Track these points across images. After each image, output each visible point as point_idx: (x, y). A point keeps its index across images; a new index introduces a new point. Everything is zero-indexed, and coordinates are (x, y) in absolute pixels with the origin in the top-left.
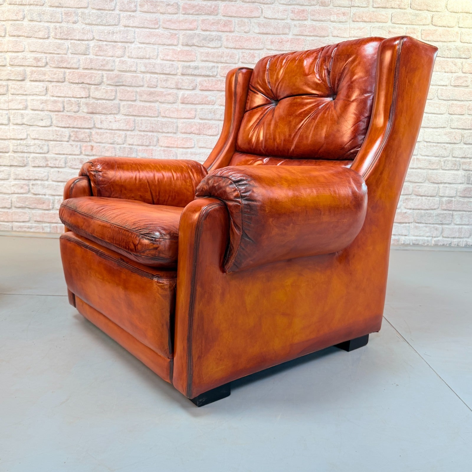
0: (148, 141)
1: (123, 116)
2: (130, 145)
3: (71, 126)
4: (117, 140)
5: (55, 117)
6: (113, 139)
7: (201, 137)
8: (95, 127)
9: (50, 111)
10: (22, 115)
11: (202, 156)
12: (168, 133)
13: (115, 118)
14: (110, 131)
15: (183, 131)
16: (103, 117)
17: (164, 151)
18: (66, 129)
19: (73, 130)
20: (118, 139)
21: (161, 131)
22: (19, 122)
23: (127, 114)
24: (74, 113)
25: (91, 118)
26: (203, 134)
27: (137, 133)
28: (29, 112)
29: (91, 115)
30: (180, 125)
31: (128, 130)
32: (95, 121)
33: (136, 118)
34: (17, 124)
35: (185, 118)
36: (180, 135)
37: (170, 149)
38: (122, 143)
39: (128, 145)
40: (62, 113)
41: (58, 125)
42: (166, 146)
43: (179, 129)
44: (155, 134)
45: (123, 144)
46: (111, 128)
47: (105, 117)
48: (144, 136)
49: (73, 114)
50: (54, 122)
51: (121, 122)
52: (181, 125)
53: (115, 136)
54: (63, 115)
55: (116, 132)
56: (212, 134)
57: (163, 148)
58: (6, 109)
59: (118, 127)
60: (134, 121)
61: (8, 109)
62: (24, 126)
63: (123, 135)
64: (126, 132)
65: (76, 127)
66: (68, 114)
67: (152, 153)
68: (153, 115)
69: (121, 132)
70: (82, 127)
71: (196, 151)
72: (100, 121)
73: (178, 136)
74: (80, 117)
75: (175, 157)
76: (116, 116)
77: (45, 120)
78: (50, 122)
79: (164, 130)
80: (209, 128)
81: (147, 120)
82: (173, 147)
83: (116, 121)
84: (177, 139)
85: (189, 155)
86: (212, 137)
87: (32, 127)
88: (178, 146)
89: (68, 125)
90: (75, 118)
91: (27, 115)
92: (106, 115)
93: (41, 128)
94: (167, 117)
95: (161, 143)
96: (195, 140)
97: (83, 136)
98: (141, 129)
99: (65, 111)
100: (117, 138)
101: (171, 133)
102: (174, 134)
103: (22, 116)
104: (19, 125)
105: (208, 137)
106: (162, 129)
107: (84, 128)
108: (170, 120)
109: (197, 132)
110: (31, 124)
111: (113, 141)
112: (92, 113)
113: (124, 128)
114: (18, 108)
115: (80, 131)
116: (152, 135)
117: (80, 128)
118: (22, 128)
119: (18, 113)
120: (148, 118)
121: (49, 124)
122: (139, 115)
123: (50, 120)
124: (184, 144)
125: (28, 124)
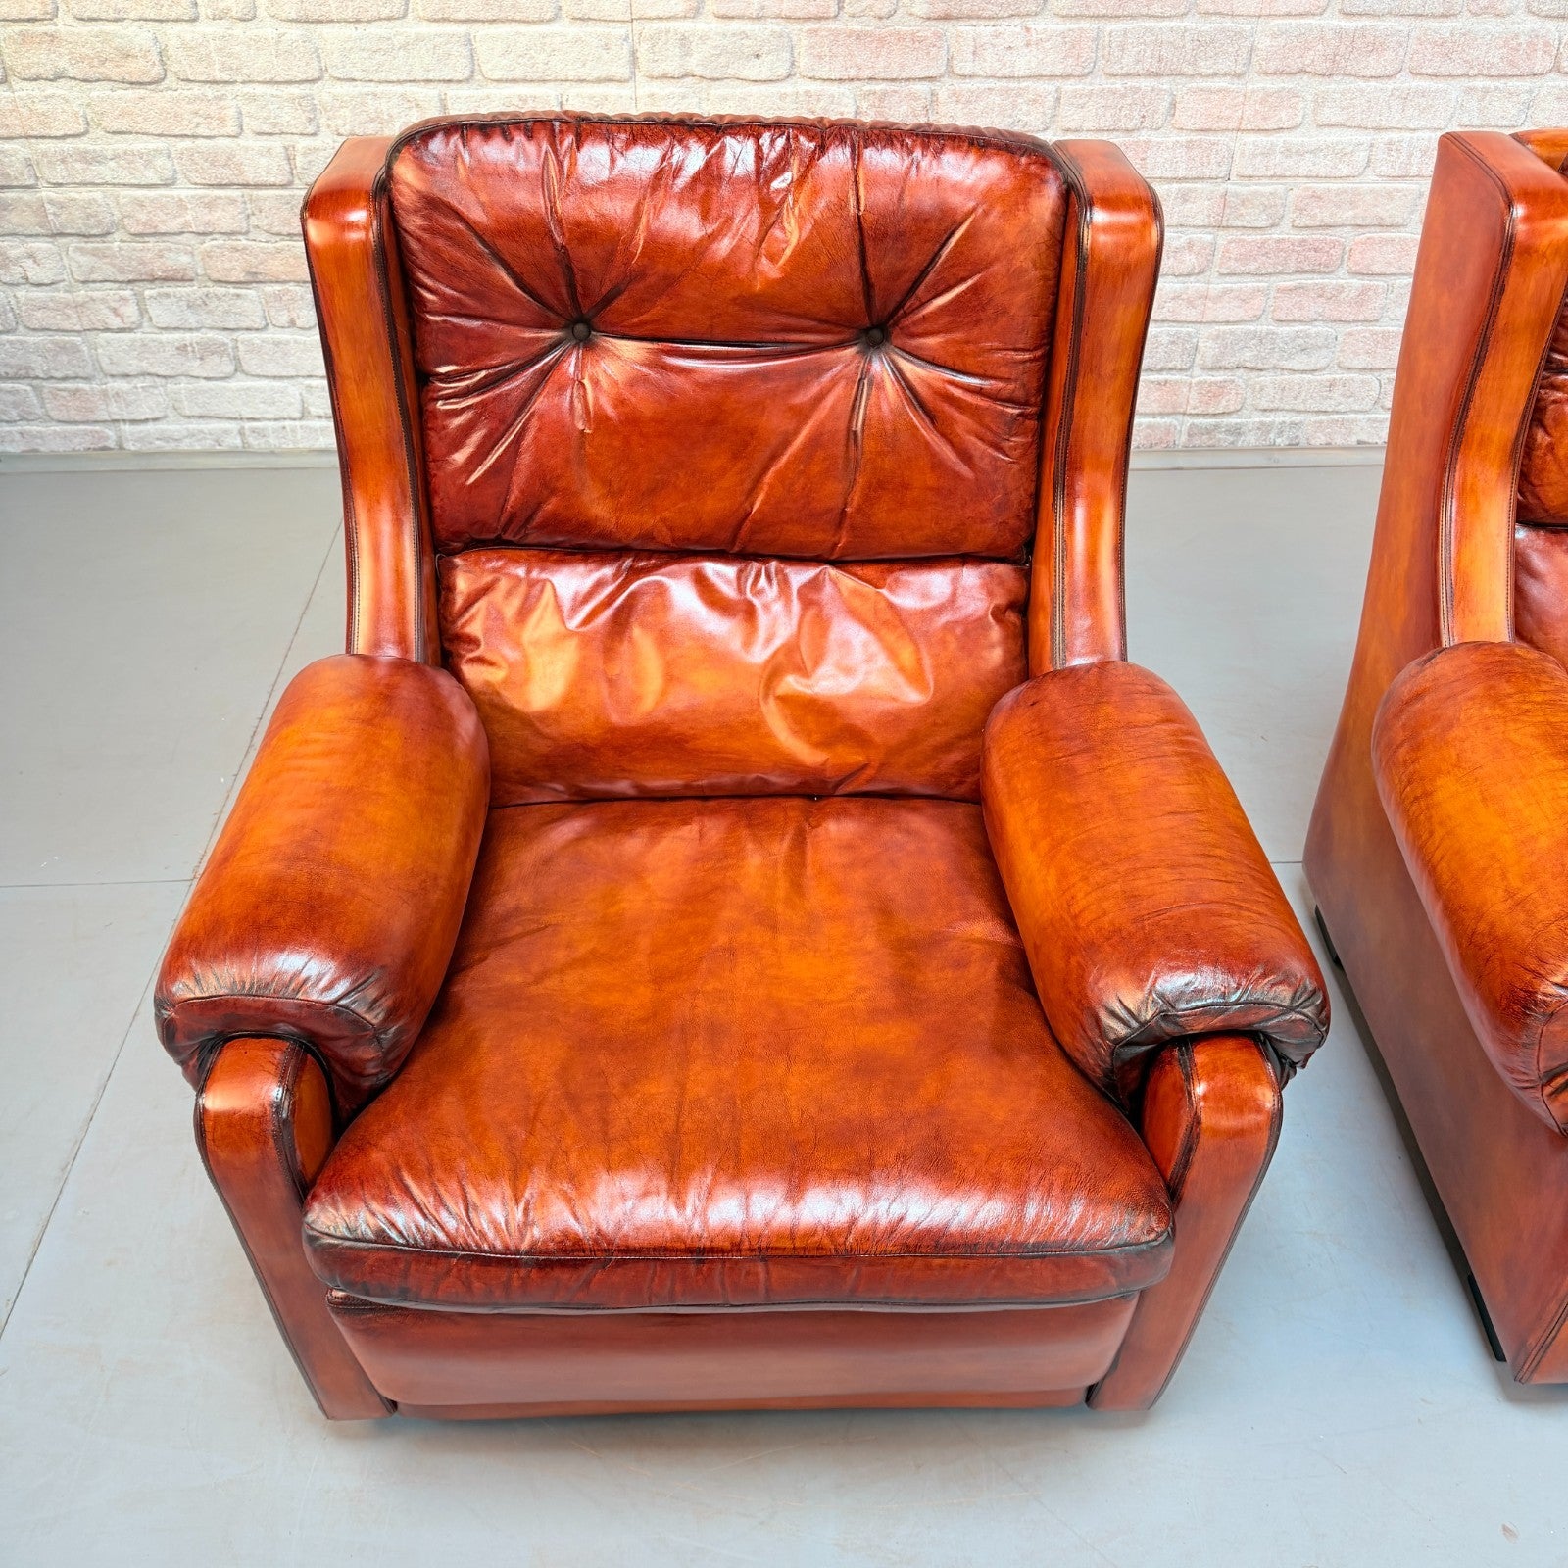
0: (1135, 113)
1: (1057, 20)
2: (1068, 130)
3: (865, 74)
4: (1025, 118)
5: (805, 42)
6: (1011, 116)
7: (1332, 86)
8: (950, 72)
9: (788, 18)
10: (684, 40)
11: (1325, 156)
12: (1215, 75)
13: (1028, 30)
14: (1004, 83)
15: (1272, 66)
16: (984, 30)
17: (1189, 145)
18: (845, 88)
19: (868, 88)
20: (1028, 113)
21: (1188, 69)
22: (672, 67)
23: (1076, 11)
24: (875, 22)
25: (939, 37)
26: (1345, 75)
27: (1099, 83)
28: (706, 25)
29: (940, 26)
30: (1264, 43)
31: (1069, 76)
32: (952, 50)
33: (1102, 24)
34: (664, 77)
35: (1288, 15)
36: (1257, 84)
37: (1212, 138)
38: (1041, 127)
39: (1060, 132)
40: (832, 25)
41: (818, 75)
42: (1197, 127)
43: (1255, 59)
44: (1165, 84)
45: (1045, 130)
46: (1008, 74)
47: (990, 29)
48: (1123, 96)
49: (871, 26)
50: (803, 62)
51: (1047, 45)
52: (1268, 42)
53: (1020, 101)
54: (836, 34)
55: (1024, 85)
56: (1380, 71)
57: (1183, 138)
58: (621, 17)
59: (1033, 65)
60: (1097, 39)
61: (628, 17)
62: (689, 80)
63: (1049, 98)
64: (1059, 83)
65: (882, 76)
66: (856, 26)
67: (1143, 159)
68: (1168, 11)
69: (1042, 86)
70: (903, 76)
71: (1306, 140)
72: (972, 49)
73: (1250, 87)
74: (900, 38)
75: (1224, 168)
76: (1030, 22)
77: (770, 57)
78: (788, 64)
79: (1204, 67)
80: (1370, 48)
81: (1146, 29)
82: (1227, 130)
83: (1028, 45)
84: (1241, 99)
85: (1279, 156)
86: (1373, 83)
87: (718, 83)
88: (1243, 127)
89: (852, 73)
90: (881, 40)
91: (704, 38)
92: (992, 23)
93: (755, 89)
94: (1220, 13)
95: (1181, 118)
96: (1310, 98)
97: (904, 108)
98: (1116, 69)
99: (844, 16)
100: (1025, 108)
101: (1225, 75)
102: (1236, 81)
103: (682, 45)
104: (673, 78)
105: (1362, 84)
106: (1194, 64)
107: (908, 80)
108: (1228, 23)
109: (1321, 68)
110: (717, 76)
111: (1011, 120)
112: (946, 17)
113: (1058, 70)
114: (668, 14)
115: (895, 92)
116: (1153, 90)
117: (893, 80)
118: (683, 90)
119: (668, 32)
120: (1147, 23)
121: (782, 71)
122: (1120, 12)
123: (786, 55)
124: (1265, 119)
125: (708, 74)
